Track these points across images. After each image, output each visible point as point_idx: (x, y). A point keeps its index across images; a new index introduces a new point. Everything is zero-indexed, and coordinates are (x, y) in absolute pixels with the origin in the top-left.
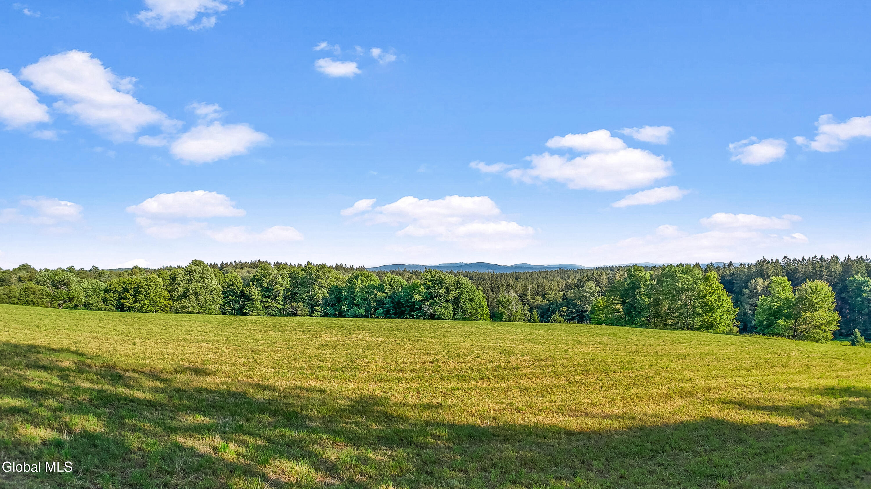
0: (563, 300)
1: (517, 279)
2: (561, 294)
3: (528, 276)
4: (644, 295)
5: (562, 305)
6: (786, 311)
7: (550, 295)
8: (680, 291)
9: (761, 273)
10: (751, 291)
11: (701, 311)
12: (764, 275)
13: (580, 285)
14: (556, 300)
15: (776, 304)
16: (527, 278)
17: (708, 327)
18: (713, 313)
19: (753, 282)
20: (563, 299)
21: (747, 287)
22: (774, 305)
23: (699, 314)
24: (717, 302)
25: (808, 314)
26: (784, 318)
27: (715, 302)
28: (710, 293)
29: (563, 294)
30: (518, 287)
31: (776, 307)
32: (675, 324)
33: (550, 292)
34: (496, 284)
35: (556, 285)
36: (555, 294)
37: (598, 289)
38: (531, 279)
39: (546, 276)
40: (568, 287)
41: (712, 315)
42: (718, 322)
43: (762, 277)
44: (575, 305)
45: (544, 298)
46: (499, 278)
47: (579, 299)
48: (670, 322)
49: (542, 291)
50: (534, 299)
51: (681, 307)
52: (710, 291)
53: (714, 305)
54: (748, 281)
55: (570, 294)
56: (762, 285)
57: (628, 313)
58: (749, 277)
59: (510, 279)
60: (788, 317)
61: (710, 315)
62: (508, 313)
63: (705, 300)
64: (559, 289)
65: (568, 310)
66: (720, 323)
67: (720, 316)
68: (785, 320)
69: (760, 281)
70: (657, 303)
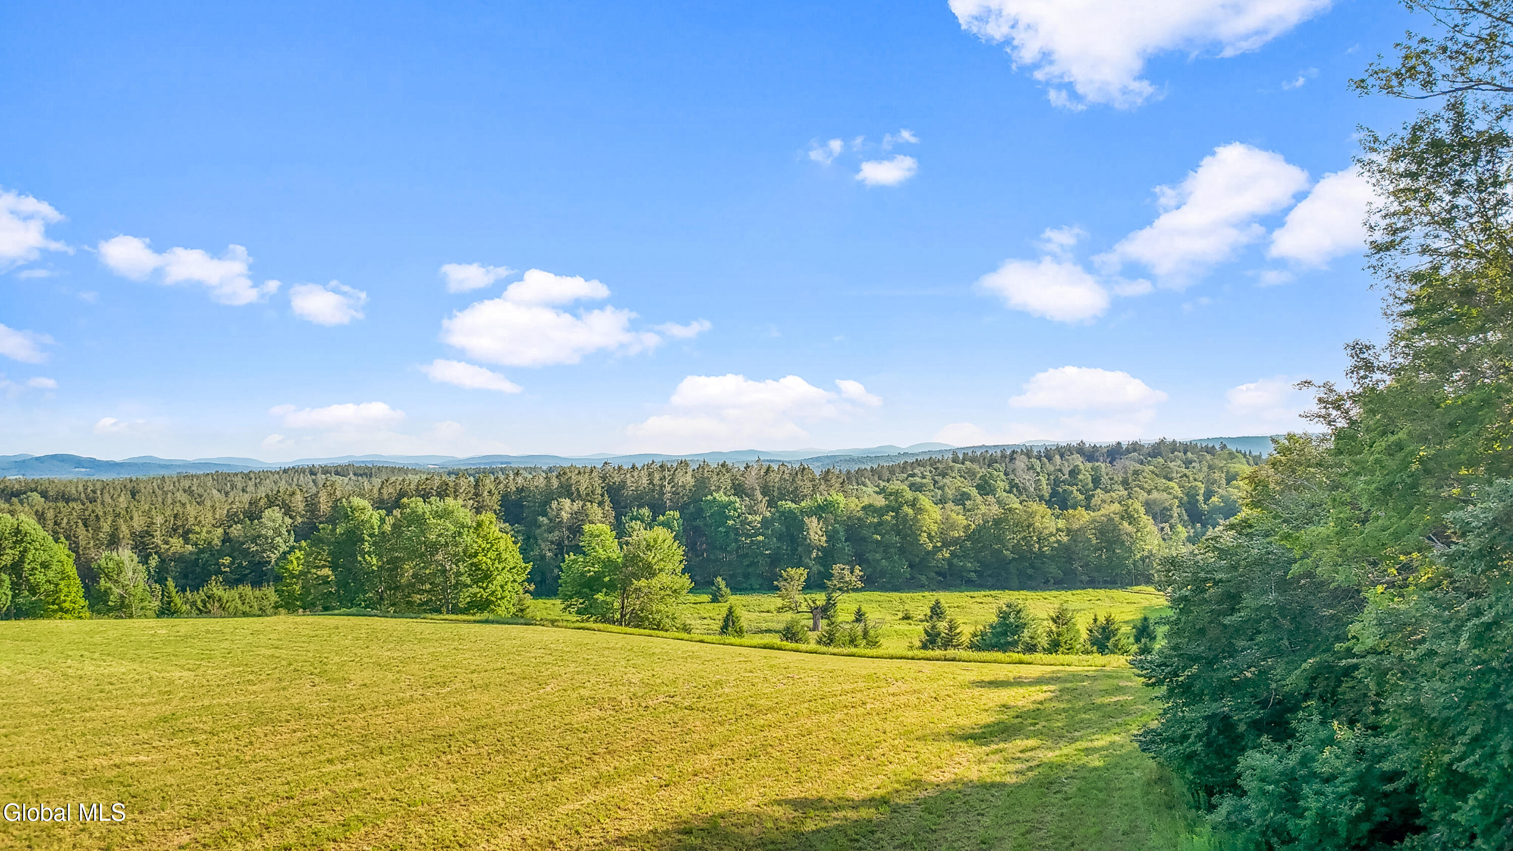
0: (223, 544)
1: (133, 495)
2: (220, 531)
3: (156, 487)
4: (369, 553)
5: (221, 554)
6: (607, 579)
7: (198, 533)
8: (434, 548)
9: (568, 491)
10: (550, 520)
11: (469, 581)
12: (573, 493)
13: (253, 514)
14: (209, 543)
15: (592, 569)
16: (154, 492)
17: (481, 605)
18: (489, 582)
19: (554, 505)
20: (224, 542)
21: (545, 514)
22: (589, 571)
23: (466, 586)
24: (497, 565)
25: (643, 583)
26: (605, 590)
27: (493, 564)
28: (483, 549)
29: (222, 531)
30: (136, 518)
31: (592, 573)
32: (426, 603)
33: (197, 529)
34: (93, 512)
35: (210, 515)
36: (209, 532)
37: (288, 521)
38: (161, 492)
39: (190, 487)
40: (232, 518)
41: (487, 586)
42: (499, 596)
43: (569, 495)
44: (246, 553)
45: (187, 541)
46: (99, 492)
47: (254, 540)
48: (417, 598)
49: (183, 526)
50: (167, 543)
51: (434, 574)
52: (483, 546)
53: (491, 569)
54: (547, 502)
55: (236, 531)
56: (568, 509)
57: (342, 584)
58: (549, 496)
59: (119, 495)
60: (611, 587)
61: (484, 585)
62: (118, 591)
63: (475, 560)
64: (214, 522)
65: (232, 563)
66: (503, 598)
67: (502, 587)
68: (606, 594)
69: (567, 502)
70: (394, 565)
